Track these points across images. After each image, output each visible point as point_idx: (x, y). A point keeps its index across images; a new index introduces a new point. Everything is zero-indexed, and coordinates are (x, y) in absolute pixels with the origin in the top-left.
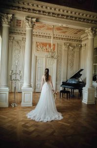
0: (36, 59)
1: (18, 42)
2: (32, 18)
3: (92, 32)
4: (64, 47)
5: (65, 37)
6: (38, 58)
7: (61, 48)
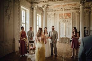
0: (59, 23)
1: (49, 16)
2: (45, 5)
3: (81, 4)
4: (76, 14)
5: (77, 8)
6: (60, 23)
7: (75, 15)
